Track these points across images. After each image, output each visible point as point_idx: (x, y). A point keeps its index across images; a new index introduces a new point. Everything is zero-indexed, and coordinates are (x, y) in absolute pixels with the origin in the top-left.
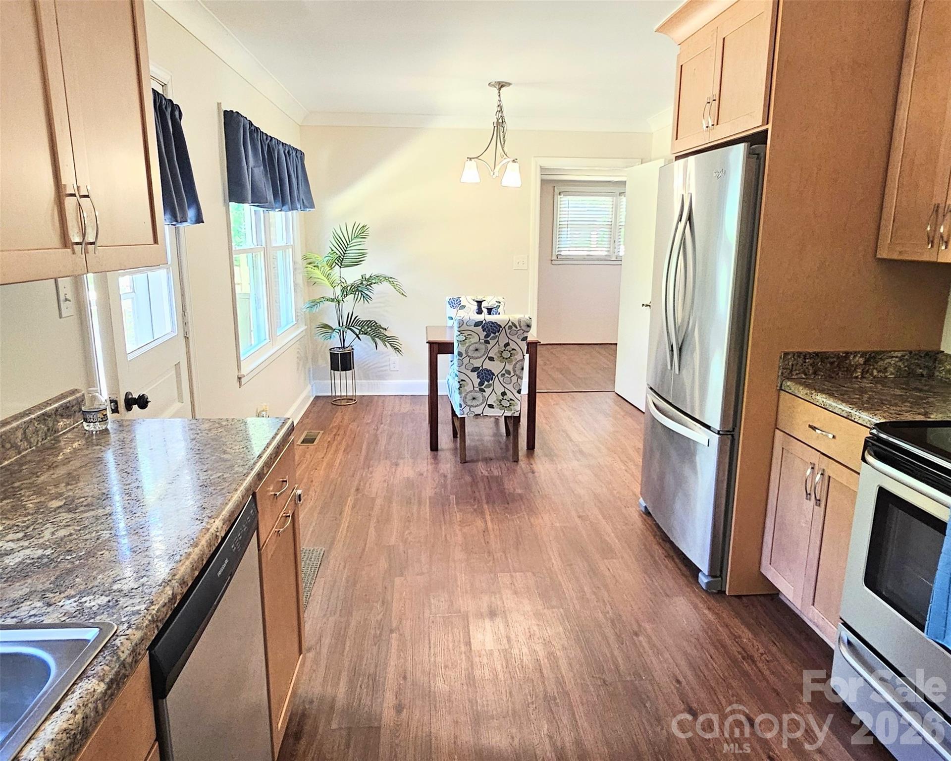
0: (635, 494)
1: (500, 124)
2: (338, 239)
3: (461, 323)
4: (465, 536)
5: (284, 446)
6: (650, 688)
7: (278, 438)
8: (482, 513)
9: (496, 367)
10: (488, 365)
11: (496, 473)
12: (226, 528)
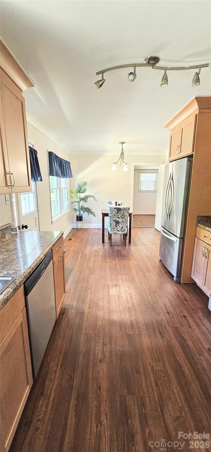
0: (158, 256)
1: (122, 153)
2: (79, 185)
3: (110, 208)
4: (110, 265)
5: (60, 238)
6: (157, 306)
7: (59, 236)
8: (115, 260)
9: (120, 220)
10: (118, 220)
11: (120, 249)
12: (44, 257)
